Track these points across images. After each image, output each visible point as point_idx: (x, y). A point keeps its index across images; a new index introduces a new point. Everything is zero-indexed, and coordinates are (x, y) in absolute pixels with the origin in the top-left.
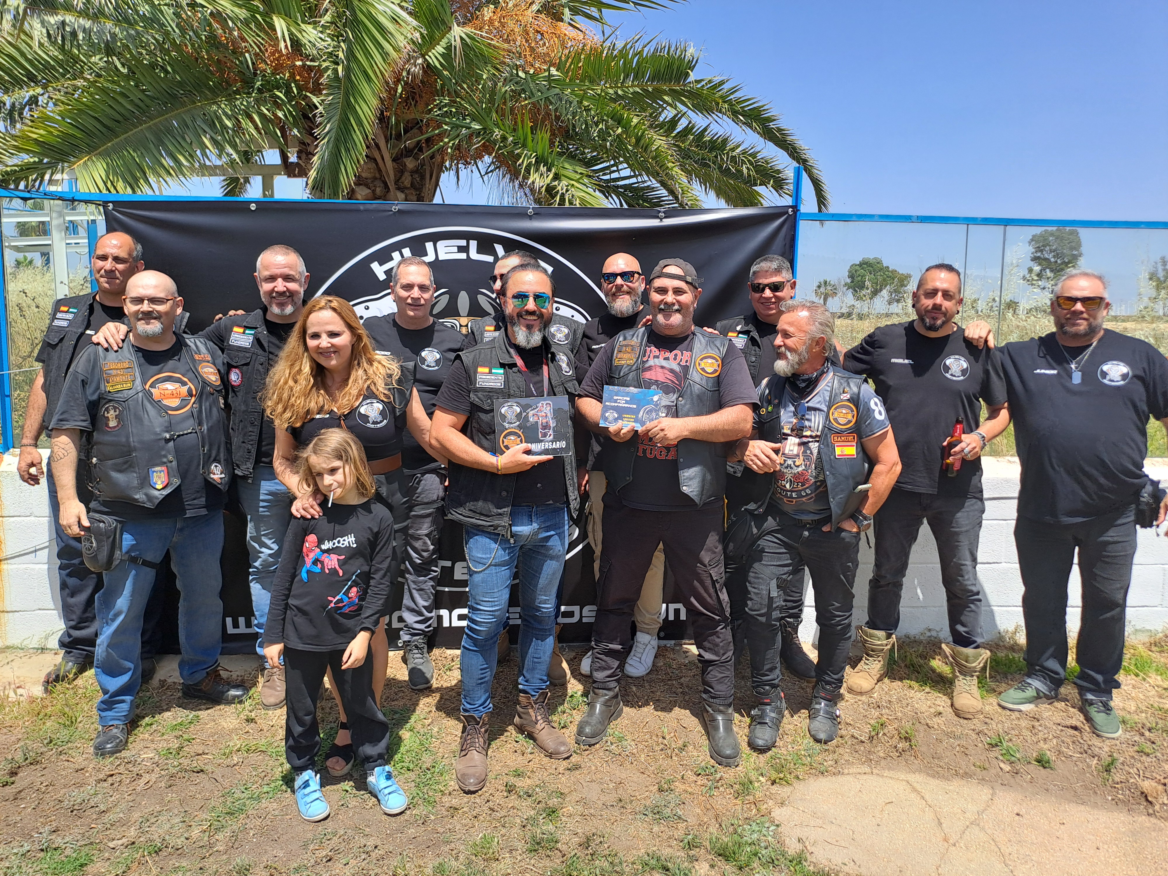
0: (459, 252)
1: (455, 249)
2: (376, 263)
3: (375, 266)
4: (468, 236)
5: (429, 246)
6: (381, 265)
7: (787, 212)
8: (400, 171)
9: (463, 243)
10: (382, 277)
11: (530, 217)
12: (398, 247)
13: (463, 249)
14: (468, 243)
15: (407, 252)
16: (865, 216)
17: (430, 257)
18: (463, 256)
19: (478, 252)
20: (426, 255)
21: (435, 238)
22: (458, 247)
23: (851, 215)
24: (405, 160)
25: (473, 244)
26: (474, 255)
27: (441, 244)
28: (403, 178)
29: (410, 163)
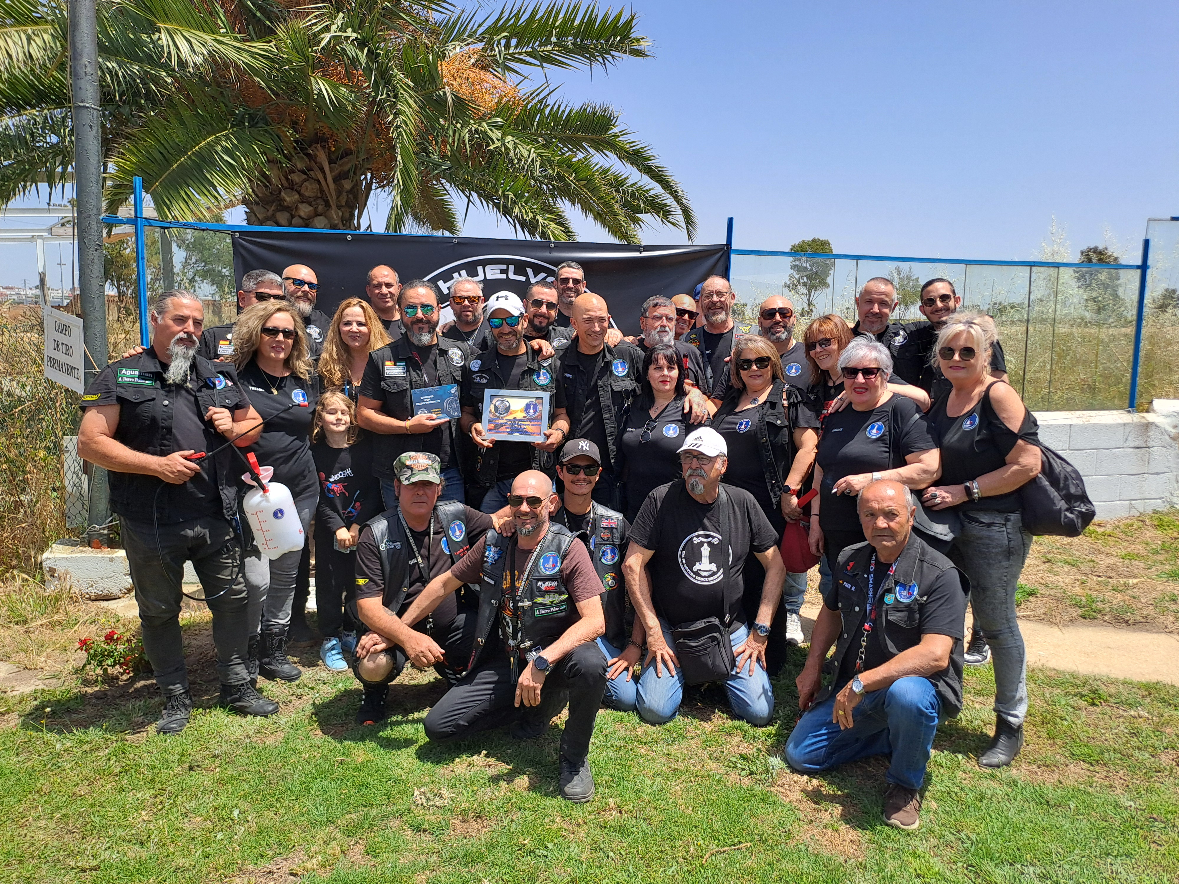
0: (501, 273)
1: (499, 271)
2: (441, 281)
3: (440, 283)
4: (508, 262)
5: (480, 269)
6: (445, 282)
7: (723, 249)
8: (339, 193)
9: (504, 267)
10: (446, 292)
11: (551, 250)
13: (504, 272)
14: (508, 267)
15: (463, 272)
17: (481, 277)
19: (515, 274)
20: (478, 275)
21: (484, 263)
22: (501, 270)
23: (763, 251)
24: (343, 181)
25: (511, 268)
26: (512, 276)
27: (488, 268)
28: (341, 198)
29: (347, 185)
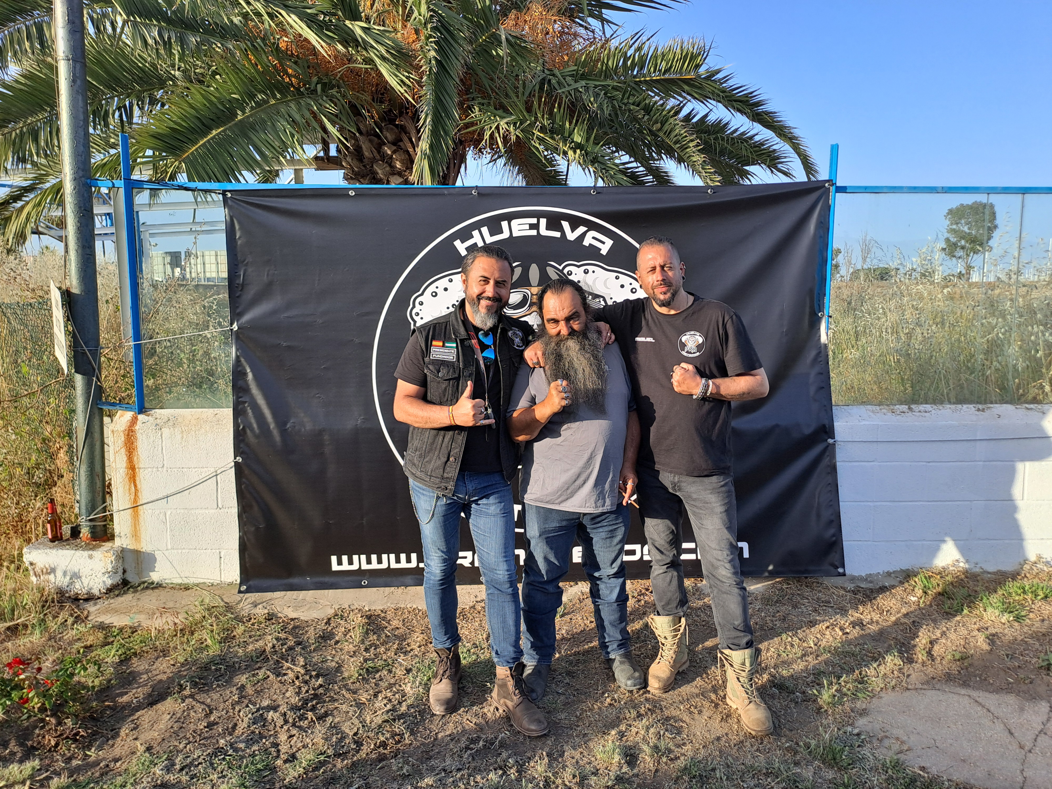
0: (530, 229)
1: (527, 227)
2: (458, 241)
3: (457, 243)
4: (538, 215)
5: (505, 224)
6: (462, 243)
7: (824, 186)
9: (534, 221)
10: (463, 253)
11: (593, 197)
12: (477, 226)
13: (535, 227)
14: (538, 221)
16: (895, 188)
17: (505, 235)
18: (534, 232)
19: (547, 229)
20: (502, 232)
21: (510, 217)
22: (530, 224)
23: (882, 187)
25: (543, 222)
26: (544, 231)
27: (514, 223)
